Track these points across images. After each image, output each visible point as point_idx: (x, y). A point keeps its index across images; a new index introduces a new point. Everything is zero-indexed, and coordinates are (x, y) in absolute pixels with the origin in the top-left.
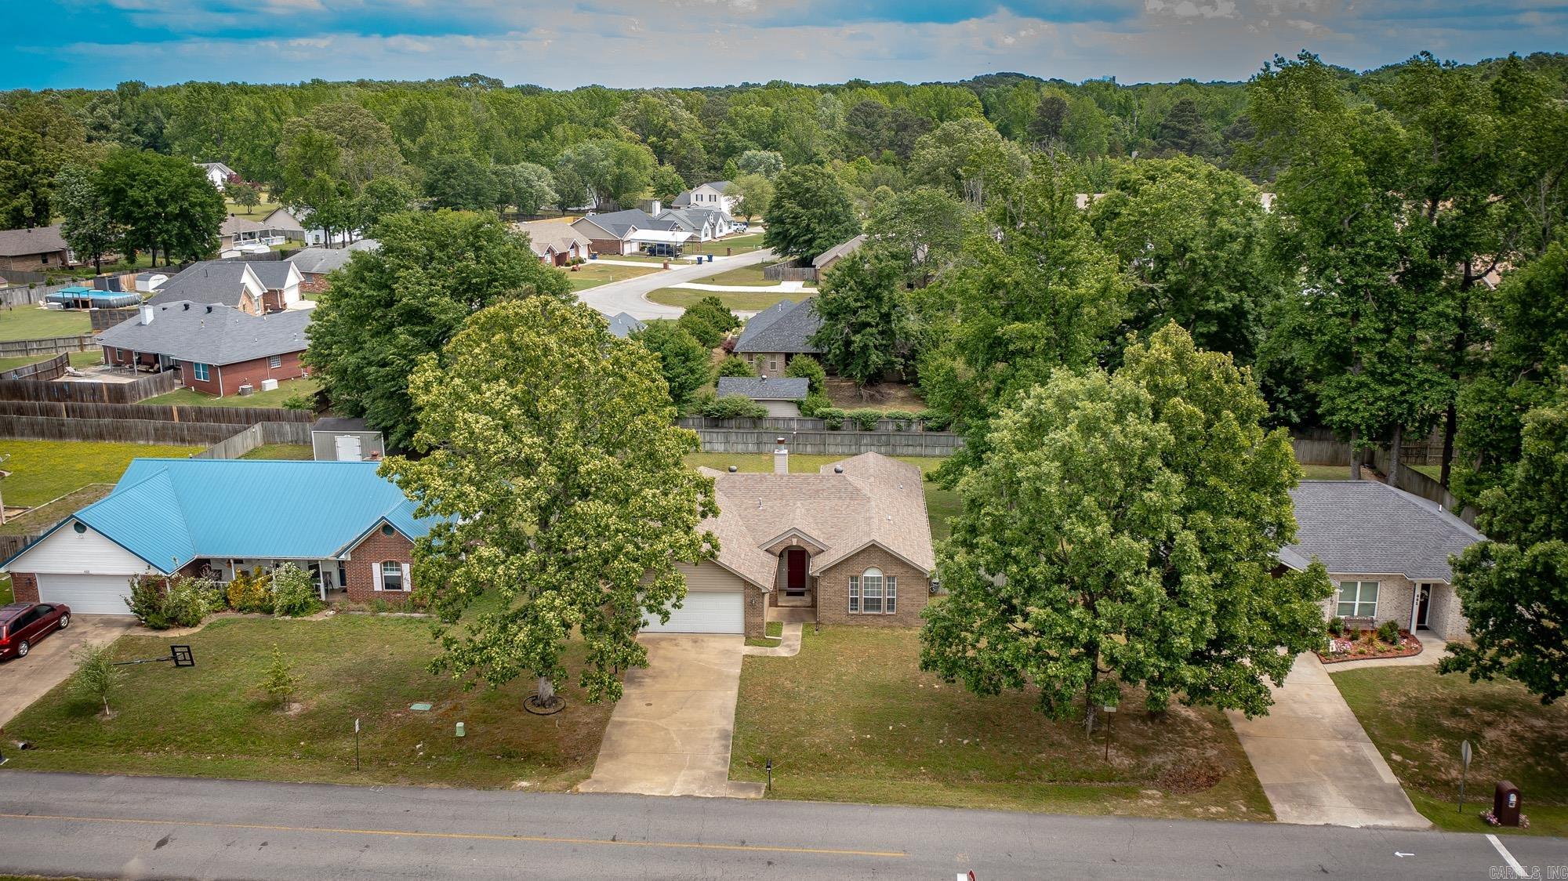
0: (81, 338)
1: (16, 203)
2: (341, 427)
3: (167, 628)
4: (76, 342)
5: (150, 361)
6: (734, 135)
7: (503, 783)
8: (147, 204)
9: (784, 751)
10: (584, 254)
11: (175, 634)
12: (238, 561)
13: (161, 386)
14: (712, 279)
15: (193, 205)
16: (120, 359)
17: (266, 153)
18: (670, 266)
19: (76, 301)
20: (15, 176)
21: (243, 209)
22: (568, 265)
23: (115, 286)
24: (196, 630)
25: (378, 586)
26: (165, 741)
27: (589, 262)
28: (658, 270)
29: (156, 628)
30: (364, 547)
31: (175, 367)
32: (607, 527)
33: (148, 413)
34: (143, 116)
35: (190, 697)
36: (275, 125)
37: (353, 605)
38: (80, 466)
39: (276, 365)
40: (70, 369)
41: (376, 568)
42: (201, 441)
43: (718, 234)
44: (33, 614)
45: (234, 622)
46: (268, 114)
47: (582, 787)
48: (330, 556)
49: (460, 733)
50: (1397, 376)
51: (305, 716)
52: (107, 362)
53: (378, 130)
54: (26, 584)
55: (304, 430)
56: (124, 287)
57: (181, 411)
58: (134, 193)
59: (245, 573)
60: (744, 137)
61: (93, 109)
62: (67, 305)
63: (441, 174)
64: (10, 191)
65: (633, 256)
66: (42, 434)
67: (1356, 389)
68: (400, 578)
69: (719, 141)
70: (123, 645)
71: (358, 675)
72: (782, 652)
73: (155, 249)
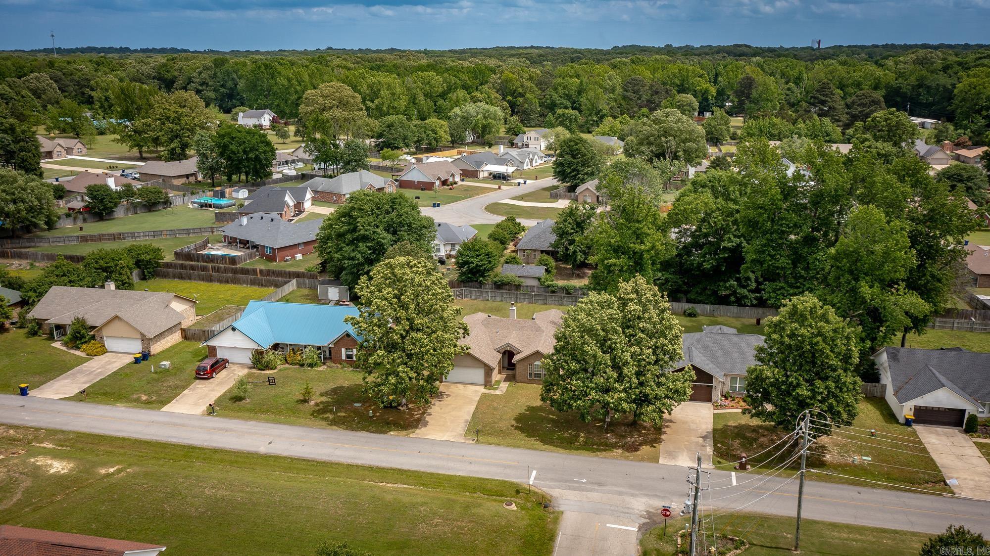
0: (212, 228)
1: (172, 146)
2: (330, 283)
3: (264, 370)
4: (210, 230)
5: (245, 243)
6: (555, 96)
7: (385, 432)
8: (238, 153)
9: (488, 428)
10: (457, 179)
11: (267, 372)
12: (290, 345)
13: (251, 256)
14: (521, 198)
15: (260, 153)
16: (232, 242)
17: (293, 103)
18: (502, 187)
19: (206, 204)
20: (172, 131)
21: (281, 141)
22: (448, 186)
23: (222, 195)
24: (275, 371)
25: (344, 358)
26: (268, 411)
27: (460, 183)
28: (495, 189)
29: (260, 369)
30: (339, 342)
31: (255, 247)
32: (423, 343)
33: (245, 271)
34: (226, 78)
35: (275, 396)
36: (298, 88)
37: (334, 365)
38: (221, 296)
39: (301, 247)
40: (210, 245)
41: (343, 350)
42: (270, 286)
43: (534, 164)
44: (217, 362)
45: (289, 369)
46: (294, 82)
47: (411, 435)
48: (326, 345)
49: (371, 415)
50: (798, 284)
51: (317, 404)
52: (225, 241)
53: (353, 97)
54: (212, 350)
55: (314, 283)
56: (227, 195)
57: (261, 271)
58: (233, 147)
59: (293, 349)
60: (561, 97)
61: (200, 73)
62: (202, 206)
63: (386, 127)
64: (170, 139)
65: (485, 180)
66: (203, 280)
67: (779, 289)
68: (352, 355)
69: (547, 99)
70: (249, 375)
71: (334, 391)
72: (498, 392)
73: (240, 173)
